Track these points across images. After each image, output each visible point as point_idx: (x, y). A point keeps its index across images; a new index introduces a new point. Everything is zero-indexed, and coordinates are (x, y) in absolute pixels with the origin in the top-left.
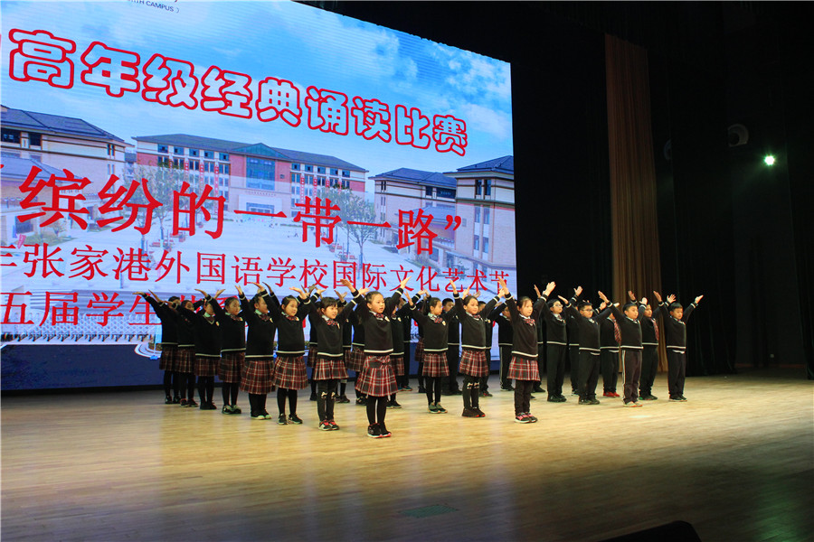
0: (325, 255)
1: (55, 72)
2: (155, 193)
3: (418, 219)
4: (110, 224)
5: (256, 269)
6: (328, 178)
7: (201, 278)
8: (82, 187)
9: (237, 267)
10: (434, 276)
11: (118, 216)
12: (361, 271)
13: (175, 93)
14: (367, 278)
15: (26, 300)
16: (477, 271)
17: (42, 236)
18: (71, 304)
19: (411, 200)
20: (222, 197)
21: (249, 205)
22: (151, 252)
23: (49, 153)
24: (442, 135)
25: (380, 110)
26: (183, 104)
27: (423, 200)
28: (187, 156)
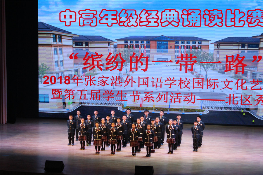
0: (189, 76)
1: (92, 22)
2: (124, 57)
3: (237, 59)
4: (110, 69)
5: (160, 82)
6: (191, 46)
7: (140, 85)
8: (101, 57)
9: (153, 81)
10: (244, 83)
11: (112, 66)
12: (206, 82)
13: (130, 22)
14: (209, 84)
15: (86, 92)
17: (90, 73)
18: (98, 94)
20: (147, 57)
21: (157, 59)
22: (122, 77)
23: (91, 48)
24: (252, 19)
25: (217, 13)
26: (133, 25)
27: (240, 50)
28: (134, 43)
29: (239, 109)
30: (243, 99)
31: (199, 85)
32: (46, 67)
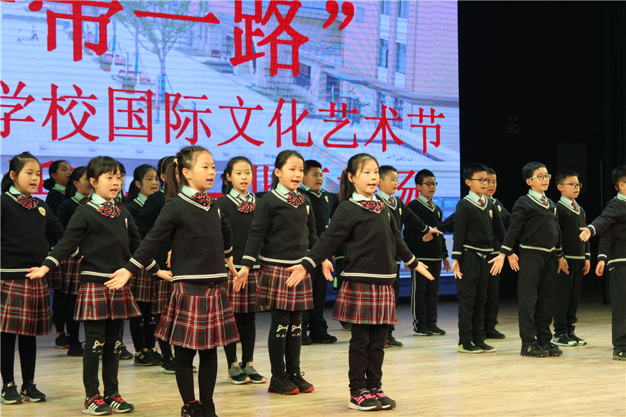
3: (273, 8)
10: (302, 117)
16: (384, 108)
31: (135, 123)
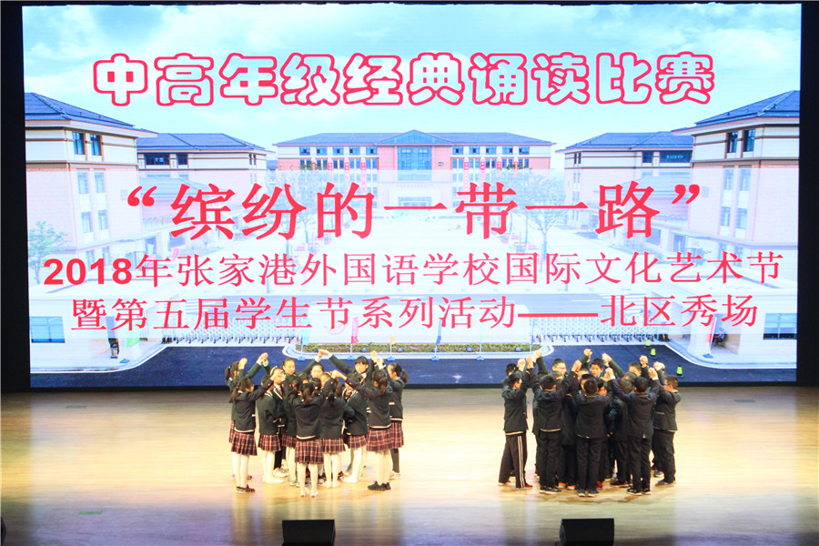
0: (496, 247)
1: (196, 91)
2: (298, 198)
3: (630, 194)
4: (255, 232)
5: (411, 267)
6: (499, 159)
7: (349, 279)
8: (227, 199)
9: (389, 266)
10: (653, 263)
11: (262, 223)
12: (545, 262)
13: (315, 90)
14: (552, 270)
15: (182, 306)
16: (725, 254)
17: (193, 248)
18: (221, 310)
19: (622, 171)
20: (370, 194)
21: (401, 199)
22: (296, 257)
23: (196, 170)
24: (671, 81)
25: (573, 64)
26: (324, 101)
27: (637, 170)
28: (330, 155)
29: (640, 337)
30: (649, 308)
31: (525, 273)
32: (51, 232)
